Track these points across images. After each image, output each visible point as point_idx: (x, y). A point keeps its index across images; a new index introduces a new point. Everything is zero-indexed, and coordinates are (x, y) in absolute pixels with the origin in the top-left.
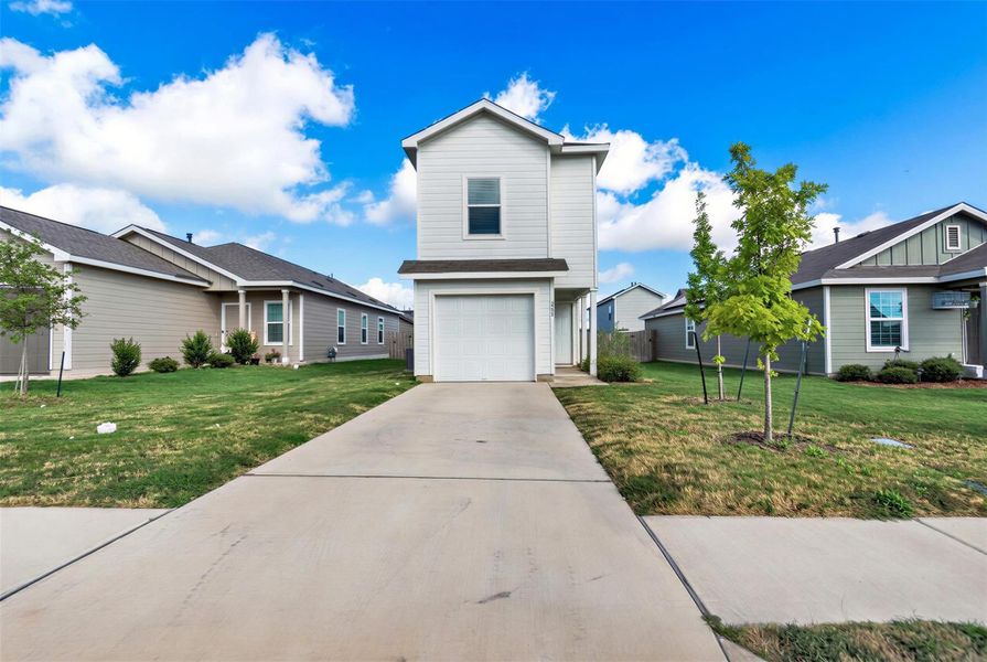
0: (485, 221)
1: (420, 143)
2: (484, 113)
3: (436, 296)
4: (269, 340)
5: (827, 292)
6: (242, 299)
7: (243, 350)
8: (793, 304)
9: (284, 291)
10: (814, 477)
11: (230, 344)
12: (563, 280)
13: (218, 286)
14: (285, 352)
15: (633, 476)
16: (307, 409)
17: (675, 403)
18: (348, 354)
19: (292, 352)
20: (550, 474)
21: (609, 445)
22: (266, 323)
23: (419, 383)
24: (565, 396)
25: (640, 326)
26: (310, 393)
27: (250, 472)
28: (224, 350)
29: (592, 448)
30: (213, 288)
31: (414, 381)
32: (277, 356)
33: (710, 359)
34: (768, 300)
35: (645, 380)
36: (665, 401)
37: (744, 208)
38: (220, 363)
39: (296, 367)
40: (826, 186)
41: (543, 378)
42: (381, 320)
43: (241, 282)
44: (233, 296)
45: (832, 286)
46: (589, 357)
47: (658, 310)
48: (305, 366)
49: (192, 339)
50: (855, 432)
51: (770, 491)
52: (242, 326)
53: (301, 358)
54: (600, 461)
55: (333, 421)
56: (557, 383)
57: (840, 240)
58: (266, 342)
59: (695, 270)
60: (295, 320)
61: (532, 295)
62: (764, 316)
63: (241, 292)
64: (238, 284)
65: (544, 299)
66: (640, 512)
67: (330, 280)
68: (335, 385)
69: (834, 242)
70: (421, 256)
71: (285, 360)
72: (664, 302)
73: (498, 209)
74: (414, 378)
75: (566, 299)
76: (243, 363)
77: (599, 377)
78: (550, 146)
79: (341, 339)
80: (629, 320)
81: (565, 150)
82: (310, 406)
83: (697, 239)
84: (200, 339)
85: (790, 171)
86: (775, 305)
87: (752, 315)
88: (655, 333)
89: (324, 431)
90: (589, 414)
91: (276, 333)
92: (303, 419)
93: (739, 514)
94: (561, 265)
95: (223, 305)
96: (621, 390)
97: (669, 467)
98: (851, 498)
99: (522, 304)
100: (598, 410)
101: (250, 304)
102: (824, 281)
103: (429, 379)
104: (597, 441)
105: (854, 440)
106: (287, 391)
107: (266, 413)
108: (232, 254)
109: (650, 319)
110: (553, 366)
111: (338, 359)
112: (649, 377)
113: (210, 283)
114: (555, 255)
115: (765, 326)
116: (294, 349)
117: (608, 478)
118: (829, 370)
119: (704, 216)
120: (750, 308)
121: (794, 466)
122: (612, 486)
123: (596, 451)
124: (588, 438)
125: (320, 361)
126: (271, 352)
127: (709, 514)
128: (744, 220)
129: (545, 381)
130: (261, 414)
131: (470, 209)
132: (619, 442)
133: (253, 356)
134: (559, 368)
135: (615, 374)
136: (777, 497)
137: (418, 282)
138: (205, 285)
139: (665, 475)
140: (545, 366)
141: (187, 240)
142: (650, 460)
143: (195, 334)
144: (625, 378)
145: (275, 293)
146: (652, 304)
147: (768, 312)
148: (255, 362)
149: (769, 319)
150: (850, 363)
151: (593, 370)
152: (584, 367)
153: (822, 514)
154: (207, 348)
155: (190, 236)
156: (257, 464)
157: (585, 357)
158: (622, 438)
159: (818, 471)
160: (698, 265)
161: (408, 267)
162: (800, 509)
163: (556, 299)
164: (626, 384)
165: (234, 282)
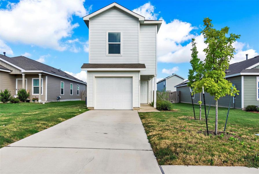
0: (114, 49)
1: (90, 19)
2: (115, 8)
3: (95, 77)
4: (34, 93)
5: (243, 78)
6: (23, 77)
7: (23, 97)
8: (226, 82)
9: (40, 74)
10: (231, 150)
11: (19, 94)
12: (144, 72)
13: (15, 72)
14: (40, 98)
15: (161, 148)
16: (41, 120)
17: (183, 119)
18: (65, 99)
19: (43, 98)
20: (128, 147)
21: (154, 135)
22: (33, 86)
23: (89, 110)
24: (142, 116)
25: (175, 90)
26: (45, 113)
27: (8, 145)
28: (16, 97)
29: (148, 136)
30: (12, 73)
31: (87, 109)
32: (37, 99)
33: (197, 102)
34: (216, 80)
35: (174, 110)
36: (180, 118)
37: (208, 44)
38: (14, 101)
39: (44, 103)
40: (240, 36)
41: (135, 109)
42: (78, 86)
43: (23, 71)
44: (20, 76)
45: (244, 76)
46: (154, 101)
47: (182, 84)
48: (47, 103)
49: (3, 92)
50: (250, 131)
51: (213, 155)
52: (23, 87)
53: (46, 100)
54: (149, 142)
55: (50, 125)
56: (140, 111)
57: (248, 59)
58: (33, 94)
59: (192, 68)
60: (44, 85)
61: (132, 77)
62: (215, 86)
63: (23, 74)
64: (22, 72)
65: (136, 78)
66: (161, 163)
67: (59, 71)
68: (56, 110)
69: (246, 59)
70: (90, 62)
71: (40, 101)
72: (184, 81)
73: (120, 44)
74: (87, 108)
75: (145, 79)
76: (24, 101)
77: (157, 108)
78: (140, 21)
79: (62, 93)
80: (171, 88)
81: (145, 22)
82: (43, 118)
83: (192, 57)
84: (6, 92)
85: (226, 30)
86: (219, 81)
87: (210, 86)
88: (180, 92)
89: (45, 129)
90: (150, 123)
91: (36, 90)
92: (38, 124)
93: (200, 165)
94: (143, 66)
95: (17, 79)
96: (164, 114)
97: (175, 145)
98: (245, 158)
99: (128, 80)
100: (154, 121)
101: (27, 79)
102: (242, 74)
103: (92, 108)
104: (150, 134)
105: (249, 134)
106: (37, 112)
107: (25, 121)
108: (20, 60)
109: (178, 87)
110: (140, 104)
111: (61, 101)
112: (176, 109)
113: (11, 71)
114: (141, 62)
115: (214, 90)
116: (43, 97)
117: (151, 149)
118: (243, 107)
119: (195, 47)
120: (210, 82)
121: (224, 145)
122: (152, 152)
123: (149, 138)
124: (147, 132)
125: (53, 101)
126: (35, 98)
127: (188, 164)
128: (208, 48)
129: (136, 110)
130: (23, 122)
131: (109, 44)
132: (158, 134)
133: (28, 99)
134: (142, 105)
135: (163, 108)
136: (216, 158)
137: (89, 72)
138: (9, 71)
139: (174, 148)
140: (136, 104)
141: (3, 54)
142: (168, 142)
143: (4, 90)
144: (166, 109)
145: (36, 75)
146: (180, 82)
147: (216, 84)
148: (28, 101)
149: (216, 87)
150: (251, 104)
151: (155, 106)
152: (152, 105)
153: (232, 165)
154: (9, 96)
155: (5, 53)
156: (14, 142)
157: (152, 101)
158: (160, 132)
159: (233, 147)
160: (193, 66)
161: (85, 66)
162: (224, 163)
163: (141, 79)
164: (166, 111)
165: (20, 71)
